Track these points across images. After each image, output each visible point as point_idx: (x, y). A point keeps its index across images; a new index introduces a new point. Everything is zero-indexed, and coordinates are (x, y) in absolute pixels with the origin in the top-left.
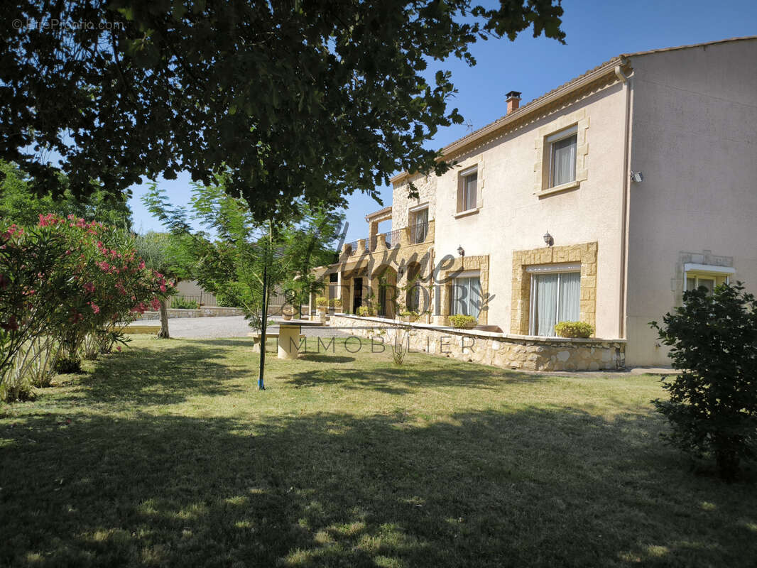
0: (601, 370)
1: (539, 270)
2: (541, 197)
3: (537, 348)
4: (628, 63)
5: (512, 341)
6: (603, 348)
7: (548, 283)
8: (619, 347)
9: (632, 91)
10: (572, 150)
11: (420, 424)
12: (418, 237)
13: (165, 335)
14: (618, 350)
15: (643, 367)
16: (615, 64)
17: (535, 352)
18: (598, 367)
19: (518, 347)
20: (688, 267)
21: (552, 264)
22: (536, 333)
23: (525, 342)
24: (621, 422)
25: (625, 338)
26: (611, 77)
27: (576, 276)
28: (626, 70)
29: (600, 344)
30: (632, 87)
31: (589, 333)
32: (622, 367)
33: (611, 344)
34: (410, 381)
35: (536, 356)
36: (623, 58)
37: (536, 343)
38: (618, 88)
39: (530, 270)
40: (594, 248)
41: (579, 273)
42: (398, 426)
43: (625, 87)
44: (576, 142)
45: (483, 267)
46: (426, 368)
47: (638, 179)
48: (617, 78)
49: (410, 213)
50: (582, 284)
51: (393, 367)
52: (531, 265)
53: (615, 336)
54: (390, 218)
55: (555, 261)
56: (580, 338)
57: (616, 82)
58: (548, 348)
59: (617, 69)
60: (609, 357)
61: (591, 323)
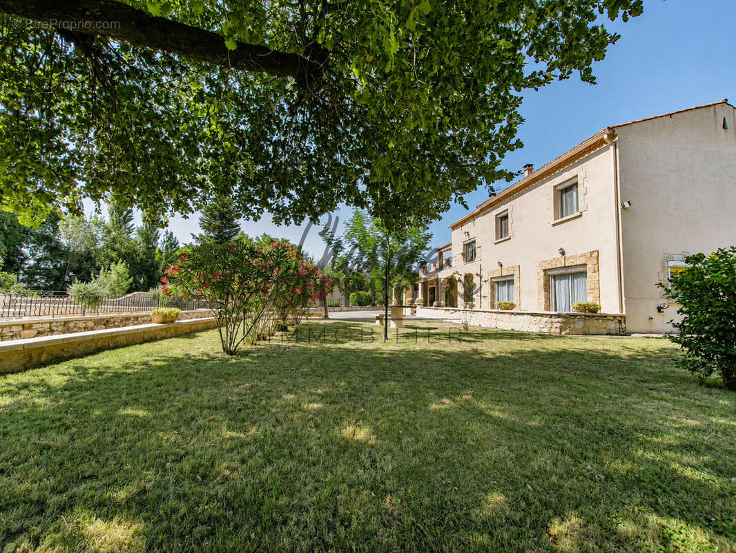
0: (607, 334)
1: (556, 272)
2: (554, 225)
3: (560, 320)
4: (612, 133)
5: (542, 315)
6: (608, 320)
7: (564, 281)
8: (621, 319)
9: (617, 150)
10: (574, 193)
11: (490, 356)
12: (469, 259)
13: (326, 317)
14: (620, 322)
15: (640, 333)
16: (603, 133)
17: (558, 322)
18: (605, 332)
19: (545, 319)
20: (671, 264)
21: (565, 267)
22: (556, 310)
23: (551, 316)
24: (632, 358)
25: (624, 313)
26: (602, 142)
27: (584, 274)
28: (612, 136)
29: (606, 317)
30: (617, 147)
31: (597, 309)
32: (623, 333)
33: (615, 317)
34: (476, 337)
35: (559, 325)
36: (609, 128)
37: (559, 316)
38: (608, 148)
39: (550, 273)
40: (595, 254)
41: (586, 272)
42: (476, 357)
43: (612, 148)
44: (577, 187)
45: (516, 273)
46: (485, 332)
47: (627, 205)
48: (605, 142)
49: (464, 245)
50: (588, 279)
51: (463, 331)
52: (549, 269)
53: (617, 312)
54: (451, 249)
55: (567, 265)
56: (591, 312)
57: (605, 145)
58: (568, 319)
59: (605, 137)
60: (613, 326)
61: (598, 303)
